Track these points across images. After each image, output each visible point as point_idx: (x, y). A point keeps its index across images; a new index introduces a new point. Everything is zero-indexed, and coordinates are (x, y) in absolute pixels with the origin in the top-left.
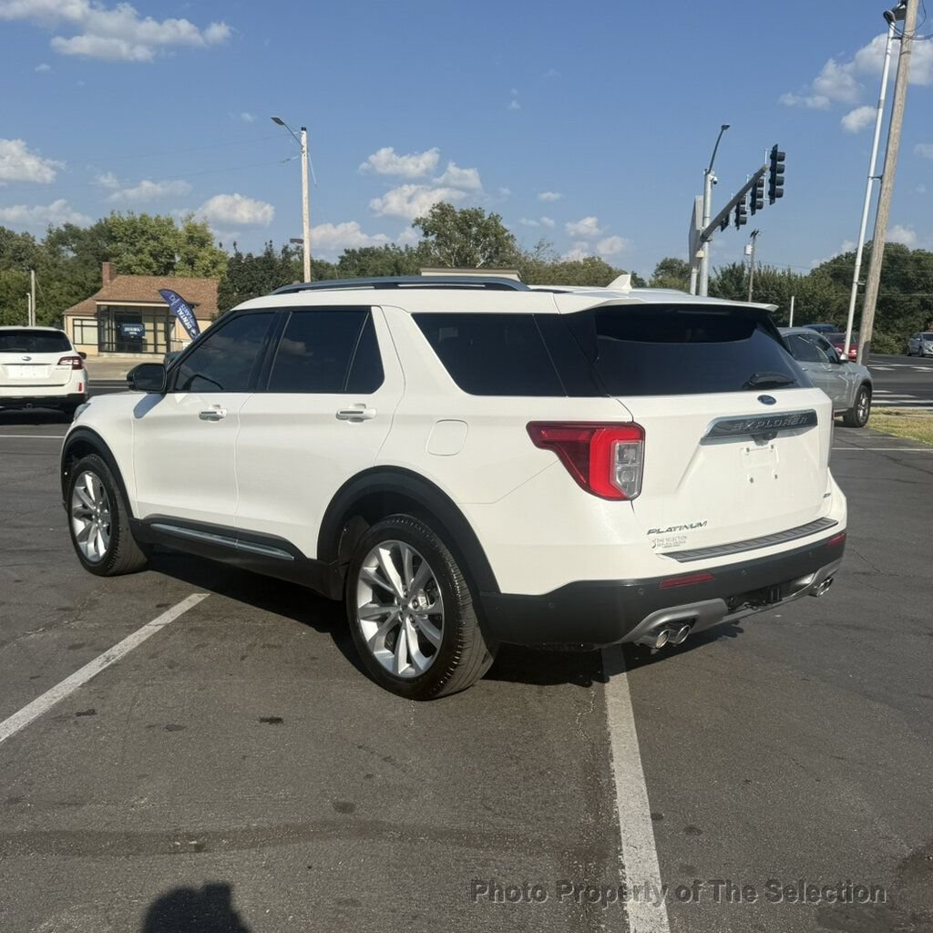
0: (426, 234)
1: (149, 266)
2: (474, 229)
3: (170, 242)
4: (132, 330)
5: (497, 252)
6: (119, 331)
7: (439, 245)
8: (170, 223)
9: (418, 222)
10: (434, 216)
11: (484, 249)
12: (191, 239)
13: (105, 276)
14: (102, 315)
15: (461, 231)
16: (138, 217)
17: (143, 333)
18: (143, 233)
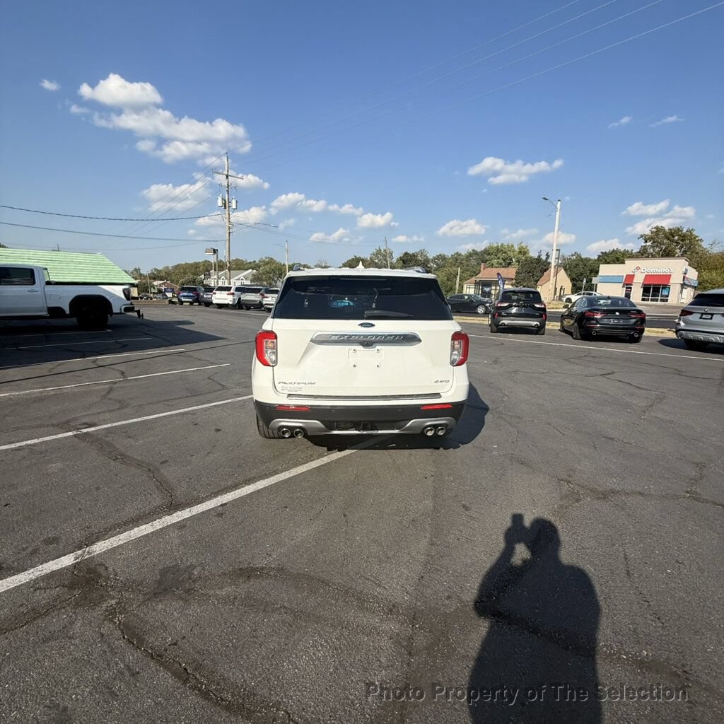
0: (646, 242)
1: (501, 264)
2: (676, 238)
3: (511, 254)
4: (487, 289)
5: (690, 248)
6: (482, 289)
7: (653, 247)
8: (513, 246)
9: (642, 236)
10: (652, 233)
11: (680, 248)
12: (520, 252)
13: (482, 269)
14: (477, 284)
15: (668, 239)
16: (500, 244)
17: (491, 290)
18: (502, 250)
